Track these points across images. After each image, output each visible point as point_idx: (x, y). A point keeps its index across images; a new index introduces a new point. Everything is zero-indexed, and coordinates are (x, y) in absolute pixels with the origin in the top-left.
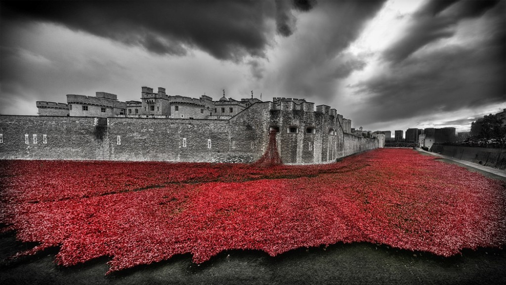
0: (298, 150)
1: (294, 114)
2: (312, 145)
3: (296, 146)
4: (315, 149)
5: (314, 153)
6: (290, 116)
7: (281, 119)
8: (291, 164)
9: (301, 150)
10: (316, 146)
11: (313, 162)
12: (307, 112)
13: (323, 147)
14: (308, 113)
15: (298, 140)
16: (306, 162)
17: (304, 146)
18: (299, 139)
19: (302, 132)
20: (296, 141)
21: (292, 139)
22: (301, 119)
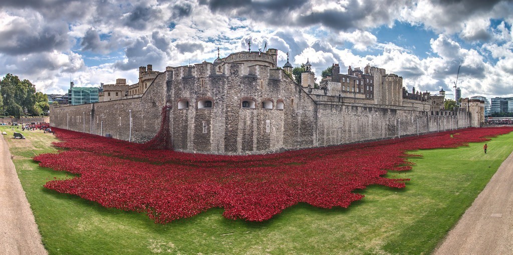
0: (189, 131)
1: (184, 84)
2: (208, 125)
3: (187, 126)
4: (212, 131)
5: (211, 138)
6: (180, 86)
7: (173, 92)
8: (181, 150)
9: (193, 133)
10: (214, 126)
11: (209, 150)
12: (199, 79)
13: (227, 128)
14: (201, 80)
15: (189, 119)
16: (198, 150)
17: (195, 126)
18: (190, 116)
19: (193, 106)
20: (186, 120)
21: (183, 116)
22: (191, 89)
